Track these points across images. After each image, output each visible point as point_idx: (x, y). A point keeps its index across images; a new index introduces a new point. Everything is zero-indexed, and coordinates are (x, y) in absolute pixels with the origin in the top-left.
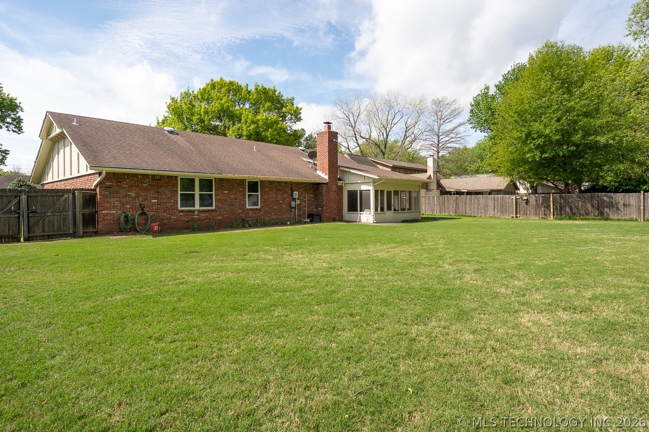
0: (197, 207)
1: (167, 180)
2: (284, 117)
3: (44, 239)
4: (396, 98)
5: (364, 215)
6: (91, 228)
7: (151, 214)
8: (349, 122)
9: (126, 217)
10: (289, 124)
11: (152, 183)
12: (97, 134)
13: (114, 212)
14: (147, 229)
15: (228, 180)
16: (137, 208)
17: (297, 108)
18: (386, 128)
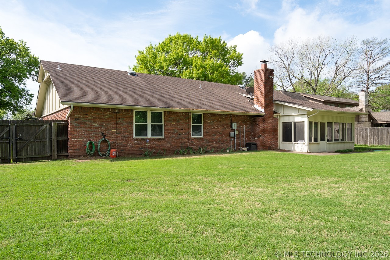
0: (149, 136)
1: (124, 113)
2: (228, 62)
3: (28, 160)
4: (327, 42)
5: (298, 145)
6: (64, 152)
7: (111, 141)
8: (283, 65)
9: (91, 143)
10: (232, 68)
11: (112, 116)
12: (73, 76)
13: (82, 139)
14: (107, 154)
15: (175, 113)
16: (100, 136)
17: (239, 54)
18: (317, 69)
